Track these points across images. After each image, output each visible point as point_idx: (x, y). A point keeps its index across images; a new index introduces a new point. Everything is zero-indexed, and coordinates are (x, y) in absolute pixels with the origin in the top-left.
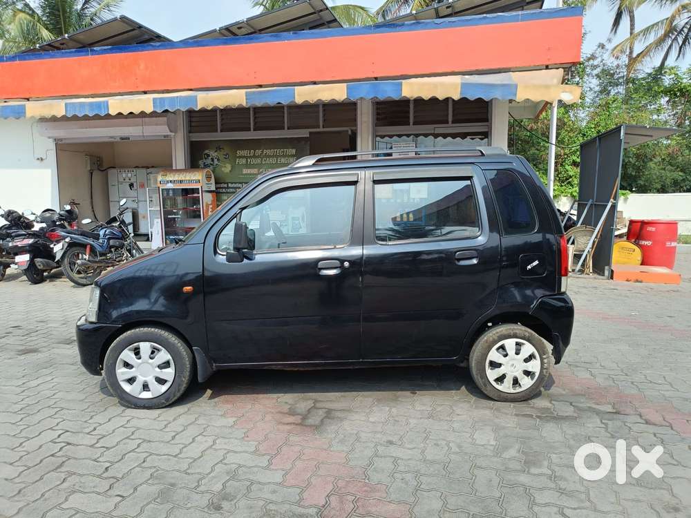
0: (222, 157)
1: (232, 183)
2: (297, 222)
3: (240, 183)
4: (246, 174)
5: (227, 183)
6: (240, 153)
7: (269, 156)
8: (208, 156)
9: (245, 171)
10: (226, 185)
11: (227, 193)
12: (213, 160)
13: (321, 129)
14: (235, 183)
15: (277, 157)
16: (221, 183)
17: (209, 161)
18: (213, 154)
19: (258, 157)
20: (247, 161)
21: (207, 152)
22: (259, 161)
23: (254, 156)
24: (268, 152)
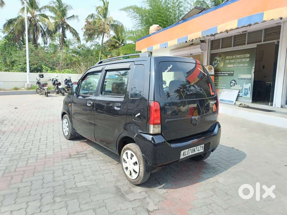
0: (221, 60)
1: (223, 71)
2: (246, 91)
3: (226, 71)
4: (229, 67)
5: (221, 71)
6: (227, 57)
7: (239, 58)
8: (216, 59)
9: (228, 66)
10: (221, 73)
11: (221, 76)
12: (217, 61)
13: (262, 43)
14: (224, 71)
15: (241, 58)
16: (219, 71)
17: (216, 62)
18: (218, 58)
19: (234, 59)
20: (229, 61)
21: (216, 58)
22: (234, 61)
23: (232, 59)
24: (238, 56)
